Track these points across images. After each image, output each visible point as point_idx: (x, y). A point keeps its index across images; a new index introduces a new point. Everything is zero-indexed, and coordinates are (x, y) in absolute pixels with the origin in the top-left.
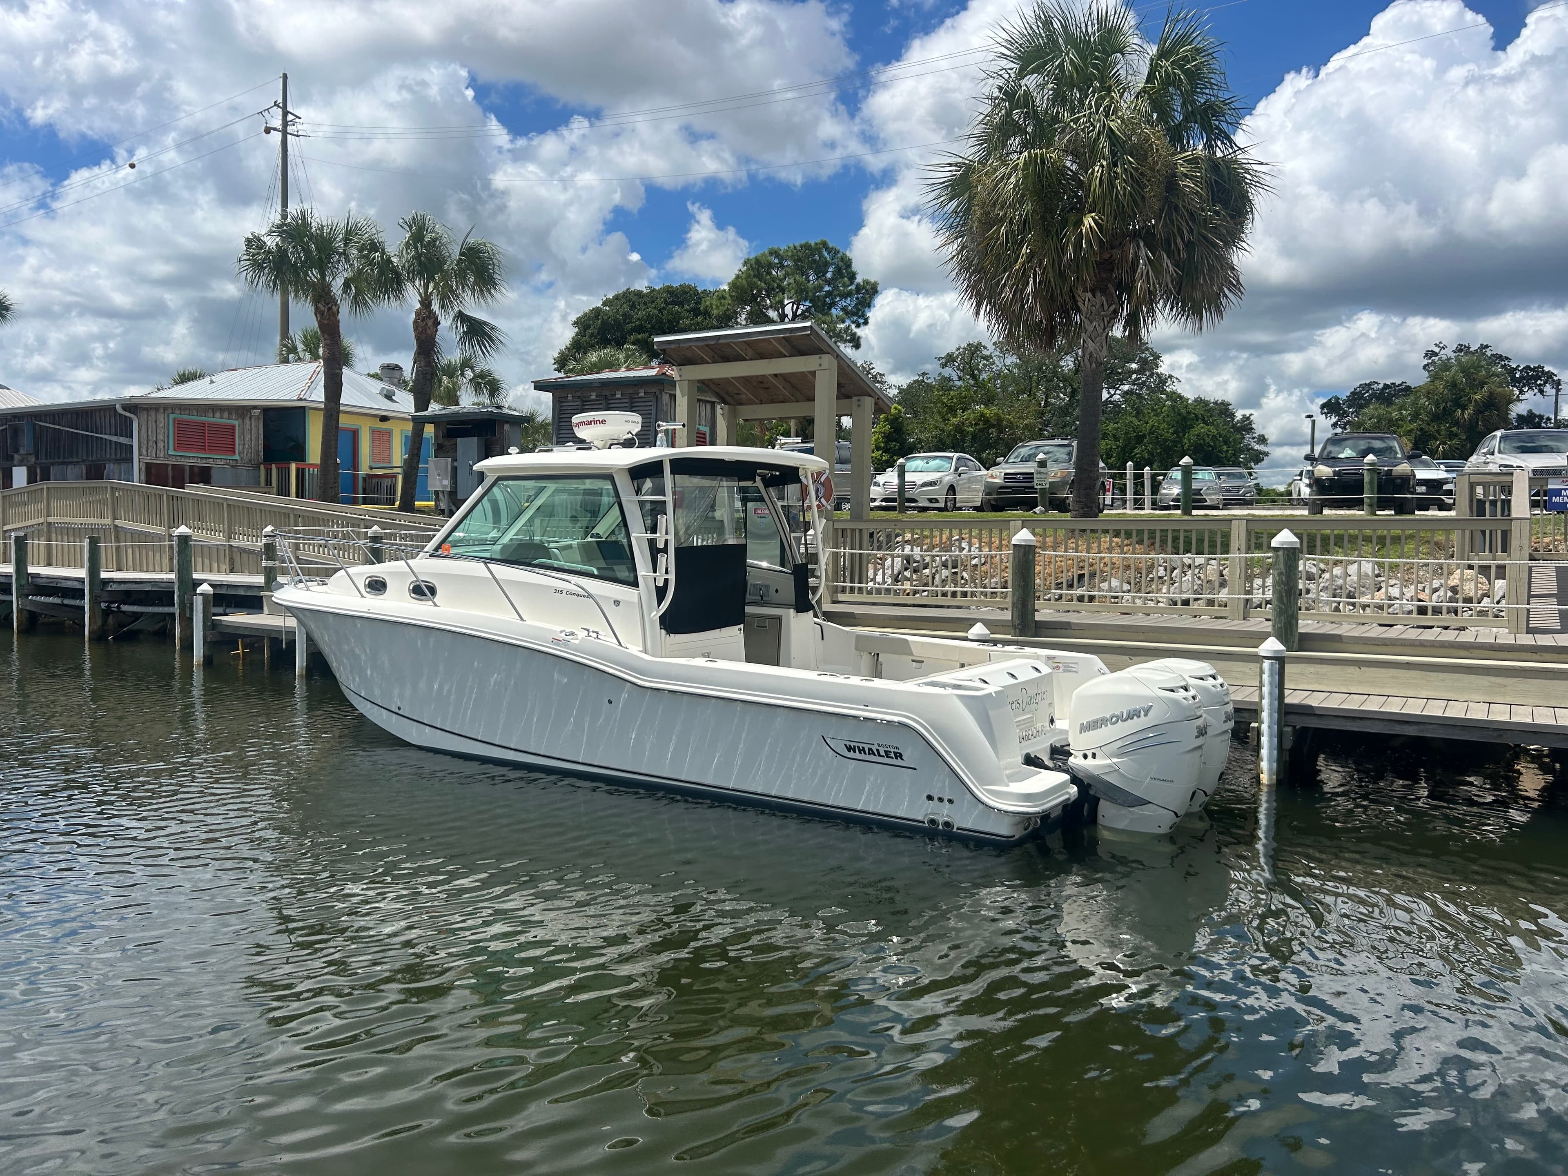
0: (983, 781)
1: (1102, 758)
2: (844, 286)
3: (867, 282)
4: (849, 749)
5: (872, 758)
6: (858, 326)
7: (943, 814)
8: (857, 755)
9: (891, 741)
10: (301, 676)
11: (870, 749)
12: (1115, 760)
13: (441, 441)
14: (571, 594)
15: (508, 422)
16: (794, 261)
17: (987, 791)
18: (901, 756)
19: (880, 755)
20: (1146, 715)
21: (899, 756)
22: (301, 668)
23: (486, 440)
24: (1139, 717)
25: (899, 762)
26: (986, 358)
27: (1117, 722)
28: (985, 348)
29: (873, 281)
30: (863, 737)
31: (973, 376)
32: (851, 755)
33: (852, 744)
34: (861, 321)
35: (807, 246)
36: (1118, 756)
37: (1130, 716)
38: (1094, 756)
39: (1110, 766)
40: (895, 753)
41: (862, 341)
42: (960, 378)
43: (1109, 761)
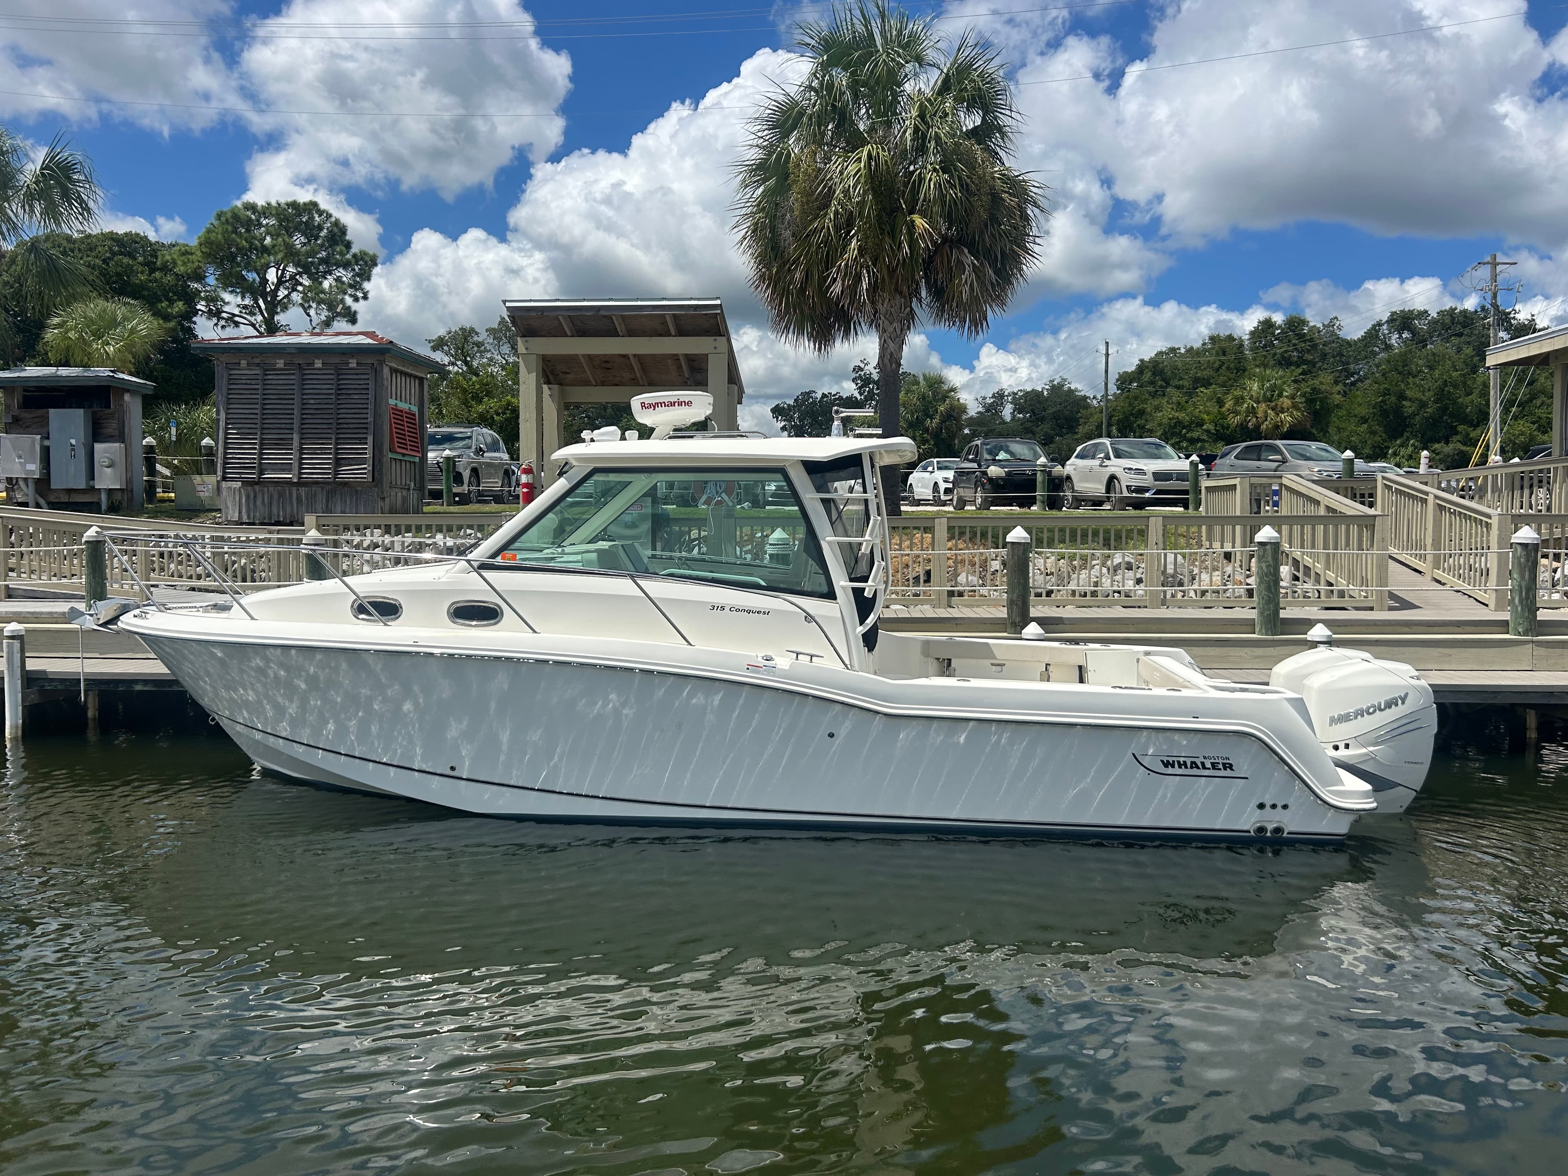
0: (1325, 784)
1: (1357, 747)
2: (342, 254)
3: (364, 253)
4: (1166, 764)
5: (1195, 771)
6: (356, 300)
7: (1271, 820)
8: (1176, 770)
9: (1217, 751)
10: (14, 739)
11: (1192, 763)
12: (1371, 749)
13: (16, 411)
14: (738, 610)
15: (128, 391)
16: (280, 221)
17: (1328, 791)
18: (1231, 767)
19: (1204, 767)
20: (1403, 703)
21: (1228, 766)
23: (94, 414)
24: (1397, 705)
25: (1228, 773)
26: (479, 345)
27: (1374, 711)
28: (477, 334)
29: (371, 253)
30: (1184, 749)
31: (466, 363)
32: (1170, 770)
33: (1171, 760)
34: (360, 295)
35: (294, 205)
36: (1374, 745)
37: (1389, 704)
38: (1347, 746)
39: (1366, 754)
40: (1224, 764)
41: (359, 317)
42: (453, 364)
43: (1364, 751)
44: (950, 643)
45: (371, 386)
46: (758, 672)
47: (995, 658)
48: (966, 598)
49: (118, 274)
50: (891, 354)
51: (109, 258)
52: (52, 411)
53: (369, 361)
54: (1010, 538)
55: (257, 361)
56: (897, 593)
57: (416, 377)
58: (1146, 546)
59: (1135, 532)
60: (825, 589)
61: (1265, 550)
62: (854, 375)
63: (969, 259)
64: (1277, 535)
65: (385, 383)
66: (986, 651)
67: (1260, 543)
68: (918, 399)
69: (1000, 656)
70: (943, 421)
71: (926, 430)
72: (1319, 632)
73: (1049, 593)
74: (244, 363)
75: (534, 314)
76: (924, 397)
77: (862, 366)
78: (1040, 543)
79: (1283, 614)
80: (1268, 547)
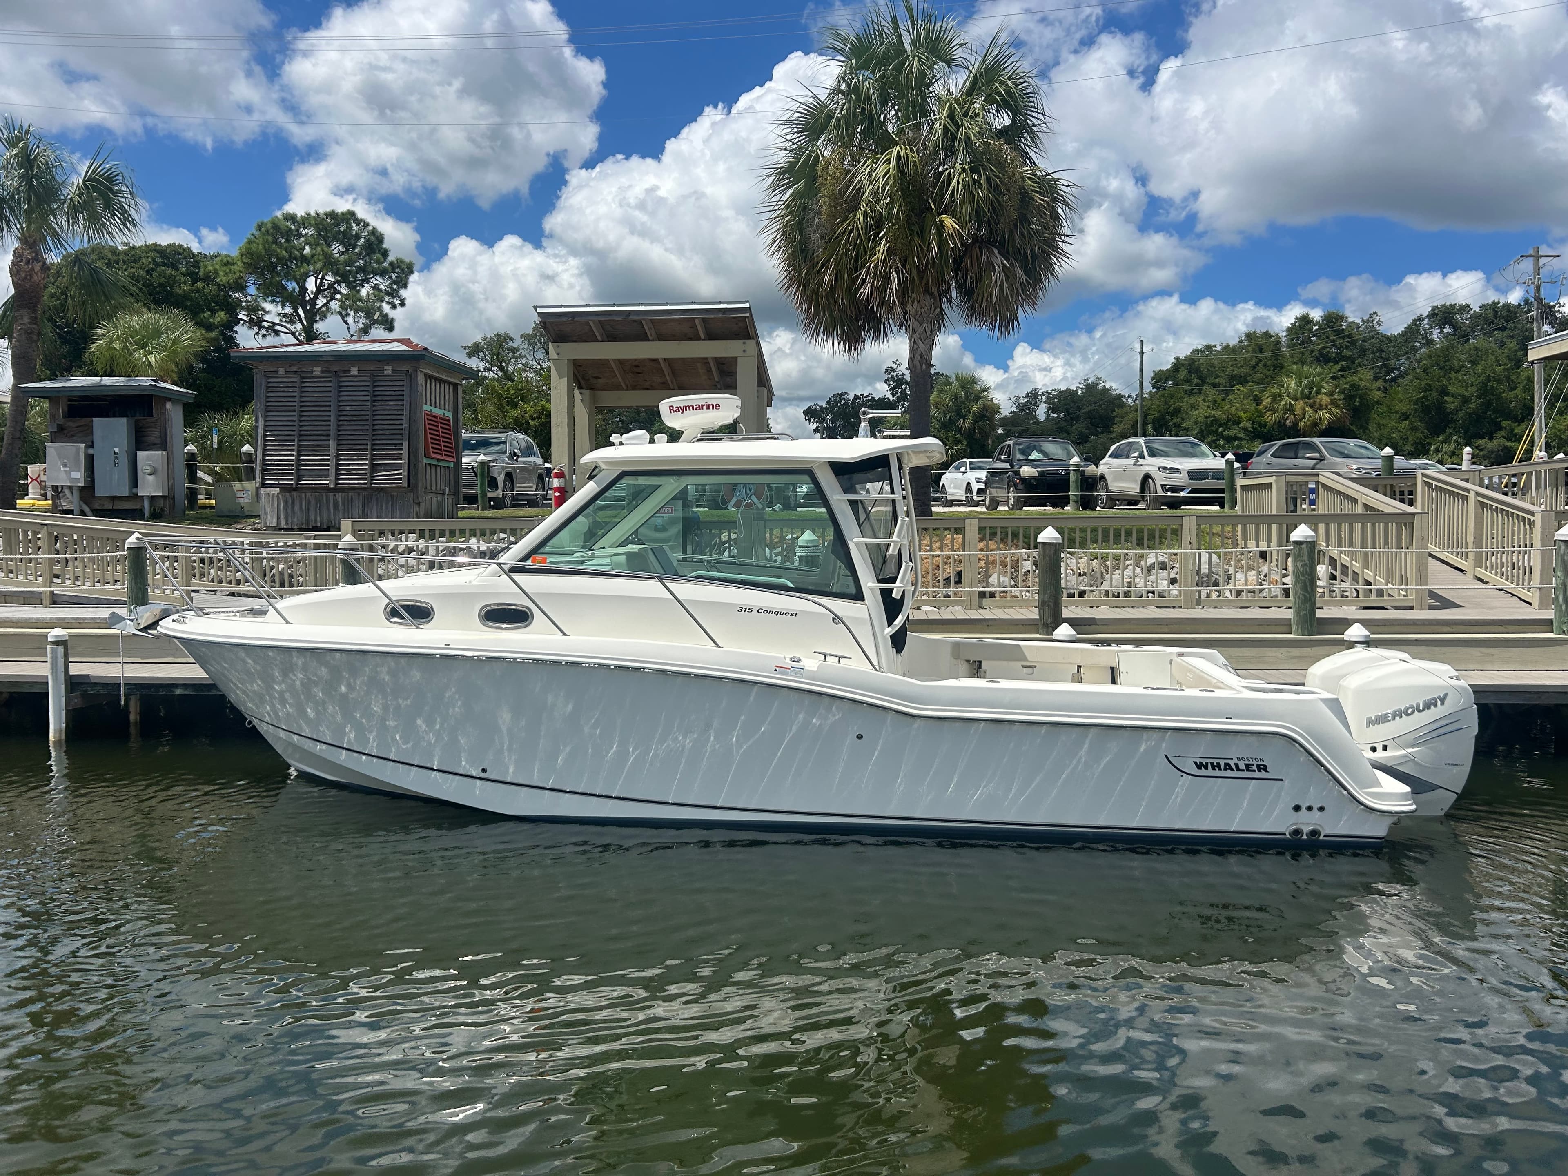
0: (1363, 785)
1: (1395, 748)
2: (379, 262)
3: (401, 261)
4: (1199, 766)
5: (1229, 773)
6: (394, 307)
7: (1307, 822)
8: (1210, 772)
9: (1250, 752)
11: (1226, 764)
12: (1410, 750)
13: (61, 420)
14: (766, 612)
16: (319, 231)
17: (1367, 793)
18: (1265, 768)
19: (1238, 769)
20: (1442, 704)
21: (1263, 768)
22: (58, 731)
24: (1436, 706)
25: (1263, 774)
27: (1413, 712)
28: (512, 339)
29: (407, 260)
30: (1217, 750)
31: (502, 369)
32: (1203, 772)
33: (1204, 761)
34: (397, 302)
35: (332, 215)
36: (1413, 746)
37: (1428, 705)
38: (1385, 748)
39: (1405, 756)
40: (1258, 766)
41: (396, 324)
42: (489, 370)
43: (1403, 752)
44: (981, 644)
45: (406, 393)
46: (787, 674)
47: (1026, 659)
48: (997, 598)
49: (161, 285)
50: (921, 355)
51: (152, 269)
52: (95, 420)
53: (405, 368)
54: (1041, 538)
55: (295, 368)
56: (928, 595)
57: (450, 383)
58: (1180, 546)
59: (1169, 531)
60: (853, 590)
61: (1300, 550)
62: (886, 376)
63: (998, 260)
64: (1313, 533)
65: (420, 389)
66: (1016, 654)
67: (1295, 542)
68: (951, 400)
69: (1031, 657)
70: (976, 422)
71: (959, 431)
72: (1356, 632)
73: (1082, 594)
74: (281, 371)
75: (564, 319)
76: (956, 397)
77: (894, 366)
78: (1072, 543)
79: (1320, 614)
80: (1304, 546)
